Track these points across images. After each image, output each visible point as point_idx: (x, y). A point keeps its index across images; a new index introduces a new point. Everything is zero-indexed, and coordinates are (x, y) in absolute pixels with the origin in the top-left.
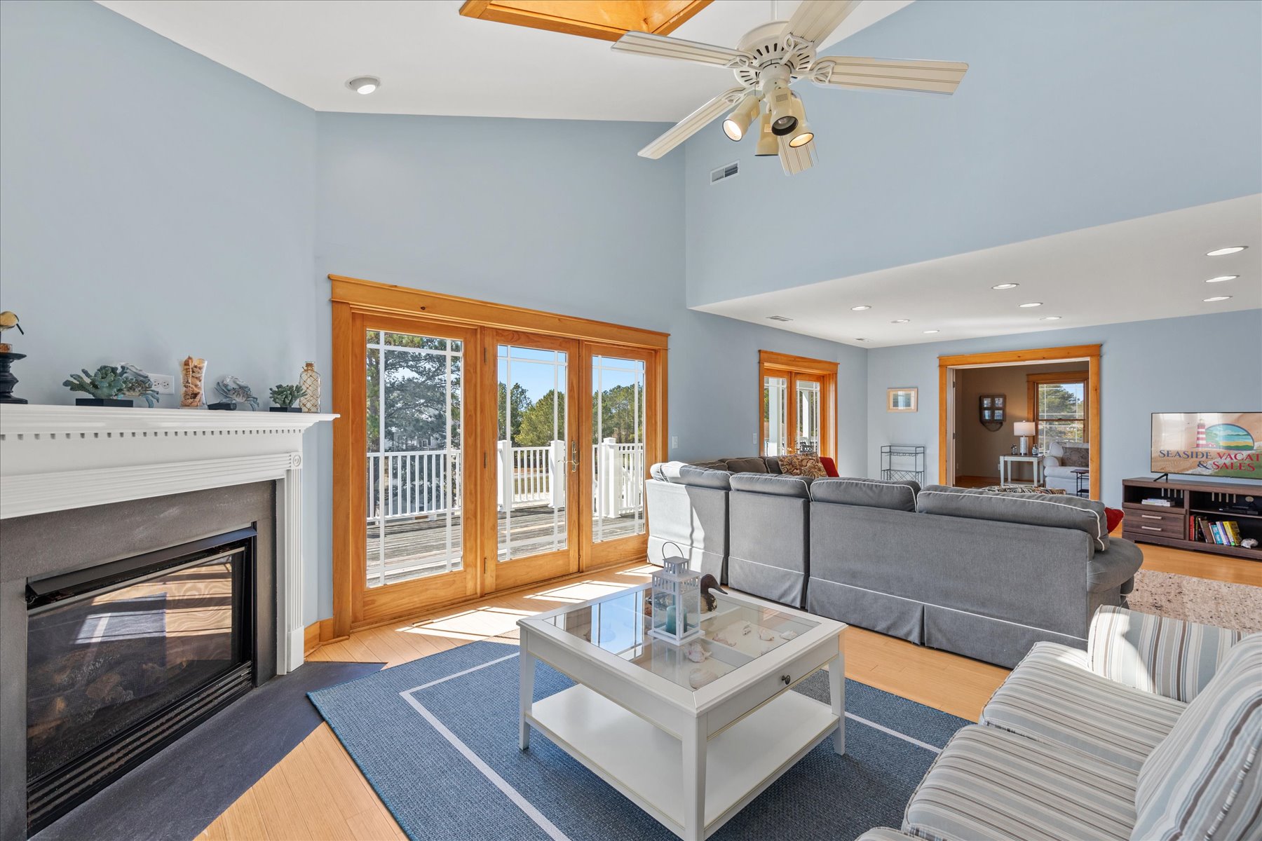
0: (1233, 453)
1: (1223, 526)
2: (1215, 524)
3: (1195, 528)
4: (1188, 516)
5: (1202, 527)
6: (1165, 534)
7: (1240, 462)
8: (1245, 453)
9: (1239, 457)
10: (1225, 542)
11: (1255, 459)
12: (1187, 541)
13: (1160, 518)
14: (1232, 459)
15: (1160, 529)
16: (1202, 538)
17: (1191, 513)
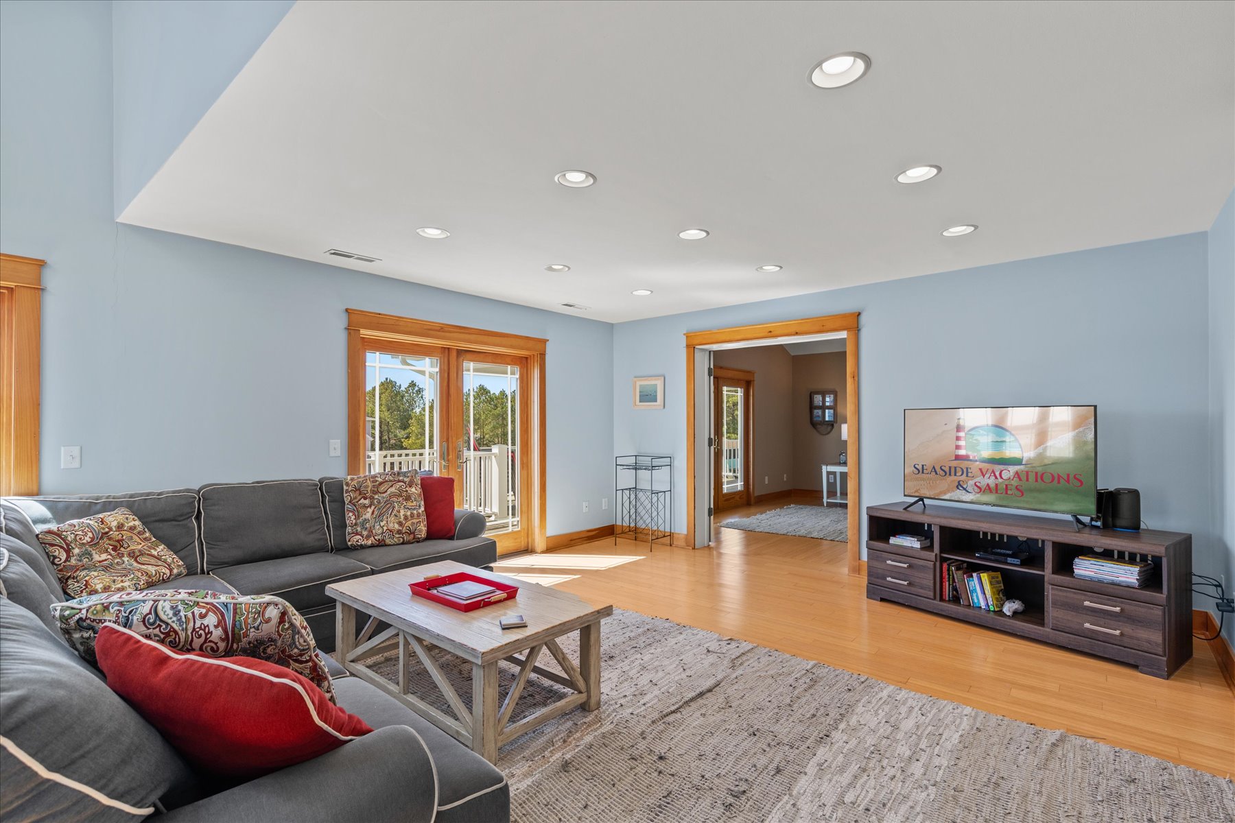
0: (998, 468)
1: (980, 579)
2: (972, 576)
3: (949, 581)
4: (938, 564)
5: (956, 581)
6: (913, 589)
7: (1007, 482)
8: (1013, 469)
9: (1005, 475)
10: (983, 605)
11: (1024, 478)
12: (937, 602)
13: (905, 566)
14: (996, 478)
15: (906, 583)
16: (956, 599)
17: (943, 560)
